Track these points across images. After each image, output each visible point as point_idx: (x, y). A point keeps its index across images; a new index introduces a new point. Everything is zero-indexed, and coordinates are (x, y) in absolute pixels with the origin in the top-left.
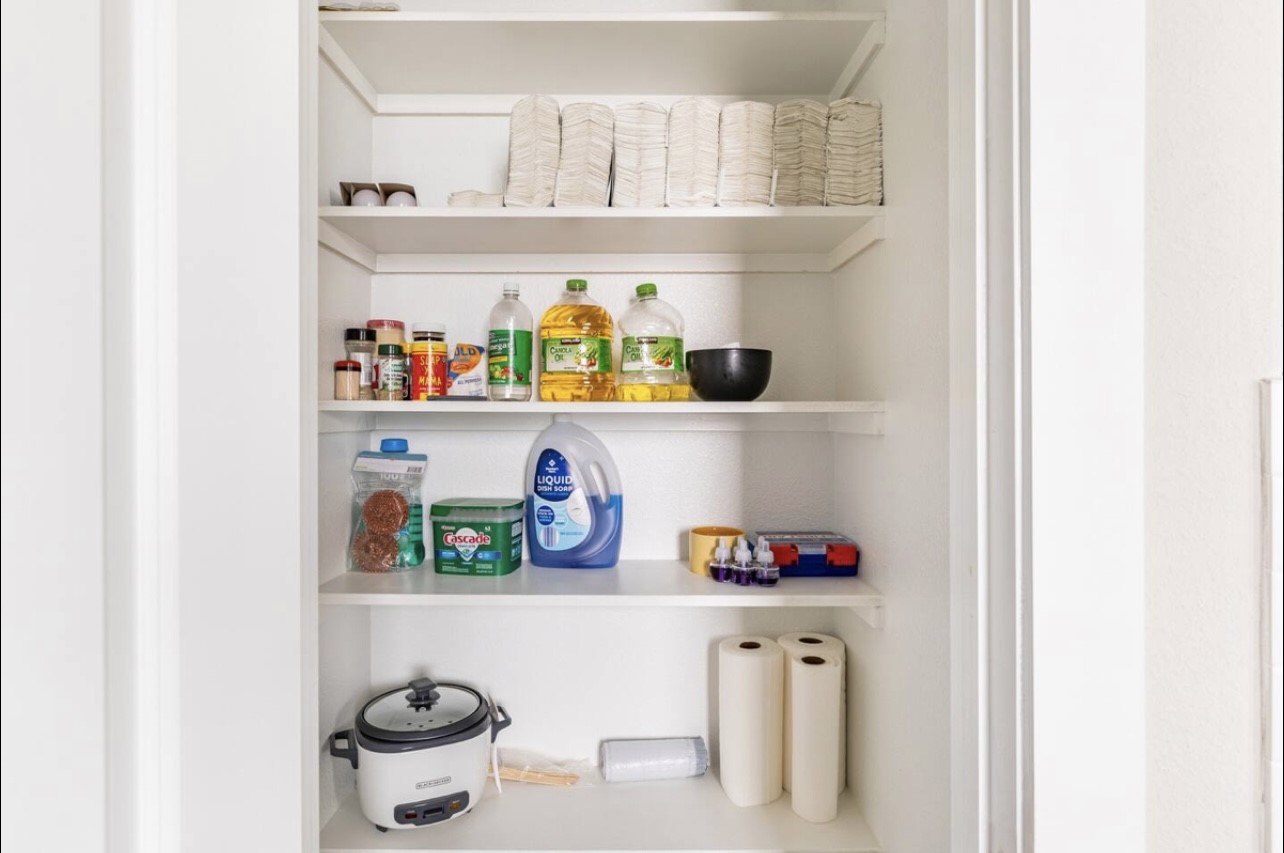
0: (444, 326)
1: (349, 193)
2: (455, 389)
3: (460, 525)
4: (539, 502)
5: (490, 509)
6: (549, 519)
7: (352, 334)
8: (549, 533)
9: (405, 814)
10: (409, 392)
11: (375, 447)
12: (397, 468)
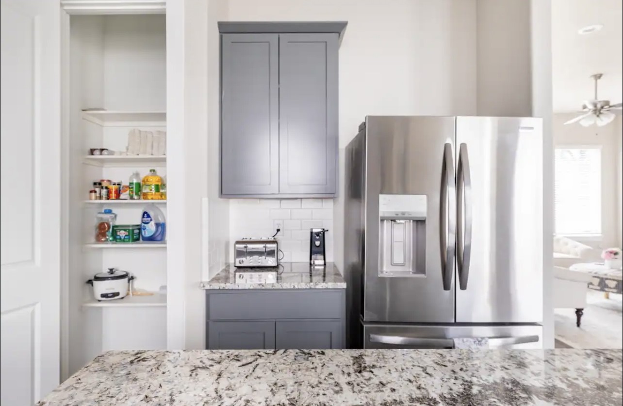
0: (121, 181)
1: (92, 151)
2: (122, 196)
3: (120, 230)
4: (143, 224)
5: (128, 226)
6: (144, 229)
7: (95, 184)
8: (145, 232)
9: (103, 296)
10: (108, 198)
11: (103, 211)
12: (107, 217)
